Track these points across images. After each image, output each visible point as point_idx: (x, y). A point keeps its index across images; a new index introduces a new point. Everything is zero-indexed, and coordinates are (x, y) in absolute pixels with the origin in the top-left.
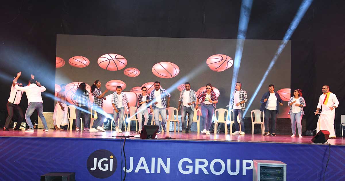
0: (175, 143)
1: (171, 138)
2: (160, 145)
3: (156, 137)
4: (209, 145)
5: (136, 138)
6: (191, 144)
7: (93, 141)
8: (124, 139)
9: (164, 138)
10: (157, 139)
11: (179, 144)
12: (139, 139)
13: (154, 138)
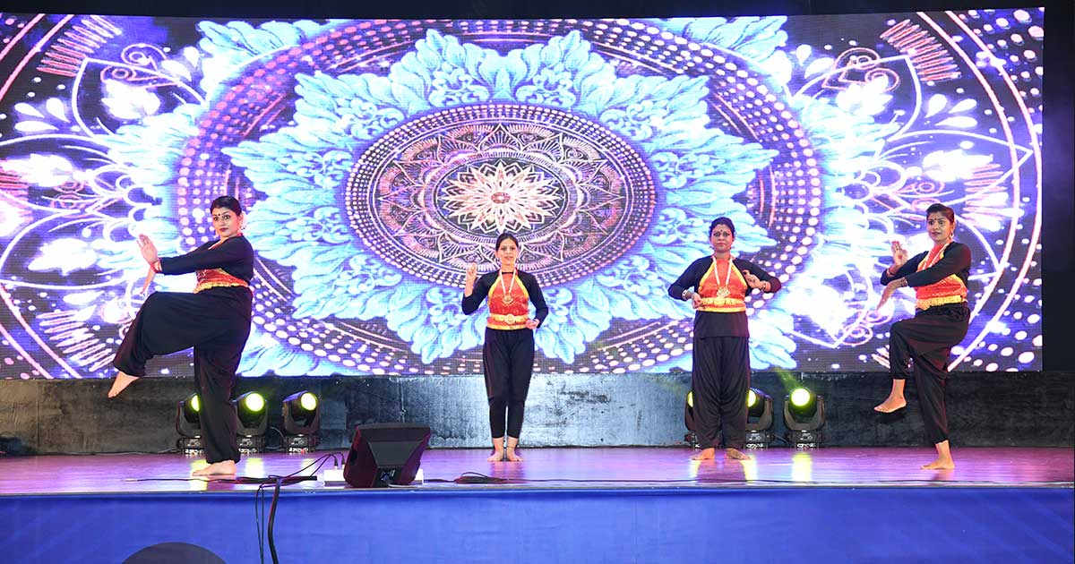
0: (506, 502)
1: (485, 480)
2: (436, 512)
3: (420, 476)
4: (660, 506)
5: (328, 484)
6: (578, 504)
7: (125, 506)
8: (270, 492)
9: (457, 481)
10: (425, 485)
11: (522, 504)
12: (342, 488)
13: (409, 480)
